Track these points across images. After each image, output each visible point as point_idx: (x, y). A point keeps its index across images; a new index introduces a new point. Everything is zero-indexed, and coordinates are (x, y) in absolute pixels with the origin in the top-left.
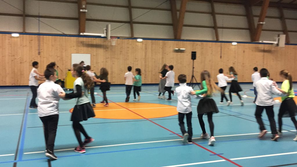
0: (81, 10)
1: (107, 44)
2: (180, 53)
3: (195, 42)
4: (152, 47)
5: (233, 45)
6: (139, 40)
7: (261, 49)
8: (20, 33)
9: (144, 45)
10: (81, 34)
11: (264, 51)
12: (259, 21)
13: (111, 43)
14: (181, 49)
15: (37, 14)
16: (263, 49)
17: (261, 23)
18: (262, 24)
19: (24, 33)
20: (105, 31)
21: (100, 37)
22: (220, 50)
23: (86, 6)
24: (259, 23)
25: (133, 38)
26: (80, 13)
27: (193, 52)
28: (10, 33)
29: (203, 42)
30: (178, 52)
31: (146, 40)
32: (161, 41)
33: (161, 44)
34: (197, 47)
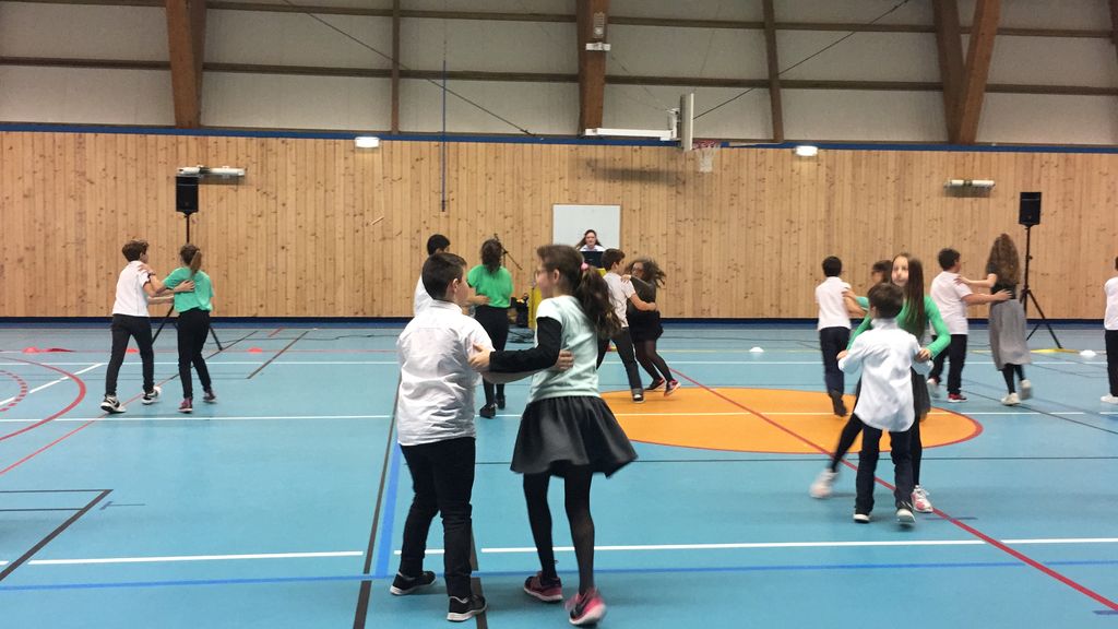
0: (589, 47)
1: (680, 169)
2: (970, 199)
3: (1037, 154)
4: (854, 176)
6: (804, 151)
8: (382, 136)
9: (823, 170)
10: (589, 132)
13: (697, 166)
14: (975, 182)
15: (439, 68)
19: (395, 133)
20: (675, 121)
21: (655, 142)
23: (605, 31)
25: (780, 142)
26: (584, 55)
27: (1024, 195)
28: (351, 135)
29: (1071, 155)
30: (964, 196)
31: (831, 152)
32: (892, 153)
33: (892, 165)
34: (1044, 173)
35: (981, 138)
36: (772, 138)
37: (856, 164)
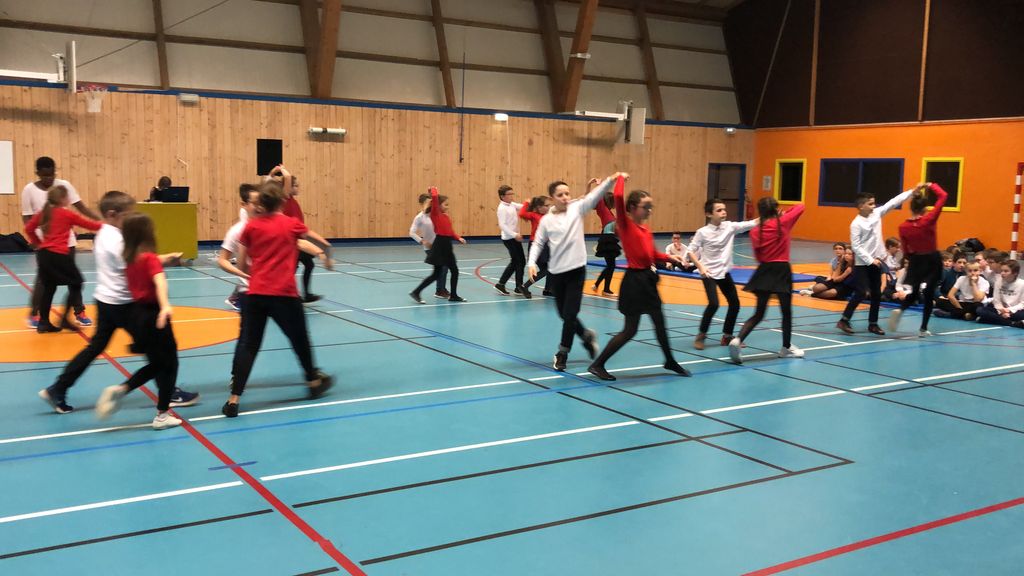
1: (71, 110)
2: (328, 143)
3: (378, 109)
4: (232, 121)
5: (497, 122)
7: (580, 135)
9: (205, 116)
11: (589, 142)
12: (575, 50)
13: (86, 107)
14: (329, 130)
16: (586, 135)
17: (579, 55)
18: (583, 60)
20: (61, 65)
21: (42, 83)
22: (459, 137)
24: (573, 56)
25: (166, 89)
29: (403, 111)
30: (324, 140)
31: (211, 99)
32: (263, 103)
33: (264, 113)
34: (384, 123)
35: (335, 94)
36: (159, 84)
37: (234, 111)
